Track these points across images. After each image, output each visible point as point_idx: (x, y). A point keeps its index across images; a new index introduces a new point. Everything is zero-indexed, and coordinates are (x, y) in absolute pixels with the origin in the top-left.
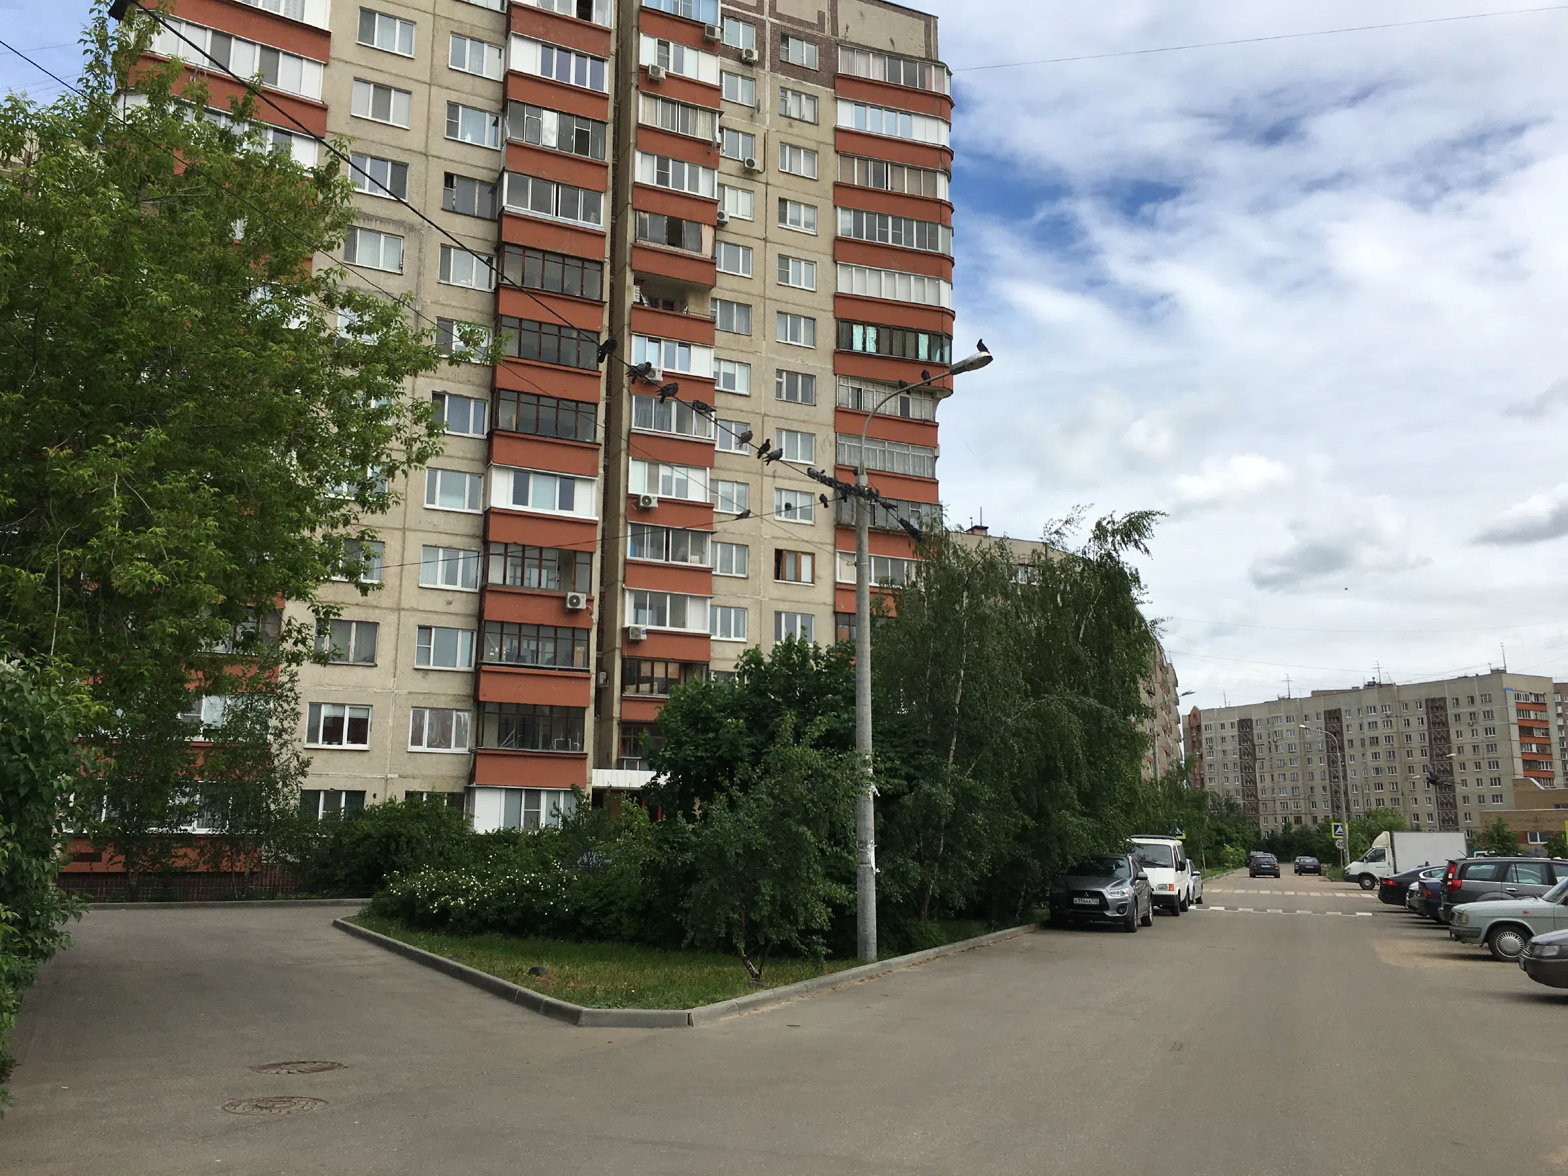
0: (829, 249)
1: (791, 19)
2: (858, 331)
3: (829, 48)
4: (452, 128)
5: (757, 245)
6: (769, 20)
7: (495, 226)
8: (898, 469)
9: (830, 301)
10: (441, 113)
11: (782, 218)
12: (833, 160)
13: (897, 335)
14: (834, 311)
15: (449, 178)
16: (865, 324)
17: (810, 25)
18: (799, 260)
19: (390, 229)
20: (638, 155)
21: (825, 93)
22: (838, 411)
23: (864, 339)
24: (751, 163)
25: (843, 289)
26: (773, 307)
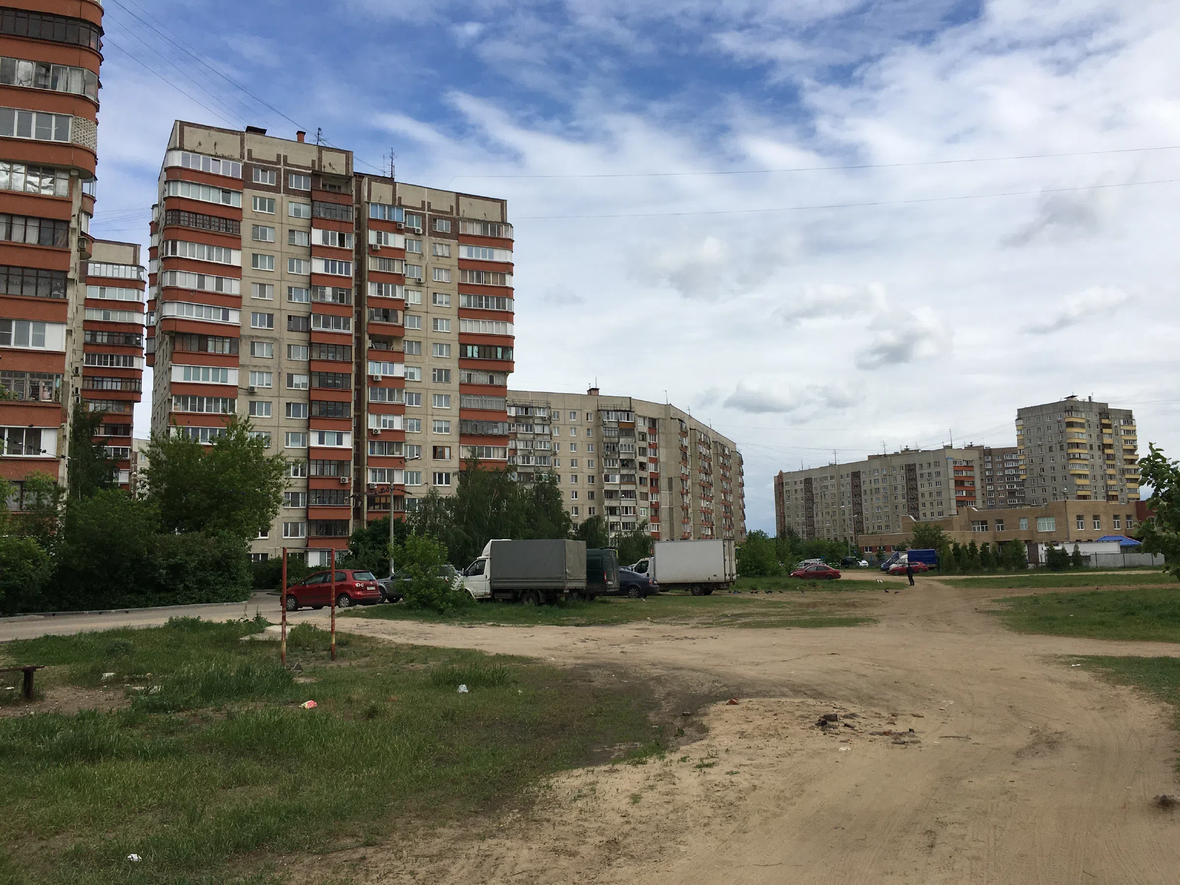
0: (456, 313)
1: (437, 211)
2: (469, 348)
3: (455, 223)
4: (290, 297)
5: (423, 315)
6: (427, 213)
7: (308, 334)
8: (489, 407)
9: (457, 336)
10: (285, 292)
11: (435, 301)
12: (458, 273)
13: (488, 348)
14: (459, 341)
15: (290, 317)
16: (473, 345)
17: (446, 213)
18: (443, 319)
19: (268, 341)
20: (369, 284)
21: (454, 242)
22: (461, 384)
23: (472, 352)
24: (420, 280)
25: (462, 331)
26: (430, 342)
